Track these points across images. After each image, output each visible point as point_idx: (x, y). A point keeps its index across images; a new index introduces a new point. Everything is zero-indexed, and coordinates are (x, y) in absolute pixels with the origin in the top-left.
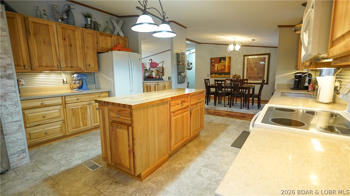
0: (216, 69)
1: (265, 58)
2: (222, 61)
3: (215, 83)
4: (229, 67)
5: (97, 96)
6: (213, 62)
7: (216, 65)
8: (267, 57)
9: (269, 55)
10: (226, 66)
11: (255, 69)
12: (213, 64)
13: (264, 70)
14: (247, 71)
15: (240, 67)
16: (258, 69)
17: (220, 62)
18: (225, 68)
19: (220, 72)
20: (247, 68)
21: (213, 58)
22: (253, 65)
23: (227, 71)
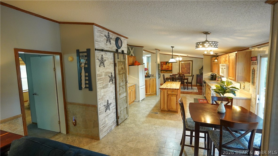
0: (164, 68)
1: (190, 63)
2: (168, 64)
3: (170, 77)
4: (172, 67)
5: (133, 87)
6: (162, 64)
7: (164, 66)
8: (191, 62)
9: (192, 61)
10: (170, 66)
11: (185, 68)
12: (162, 65)
13: (190, 69)
14: (181, 69)
15: (178, 67)
16: (187, 68)
17: (166, 64)
18: (169, 68)
19: (166, 70)
20: (181, 68)
21: (162, 62)
22: (184, 66)
23: (170, 69)
